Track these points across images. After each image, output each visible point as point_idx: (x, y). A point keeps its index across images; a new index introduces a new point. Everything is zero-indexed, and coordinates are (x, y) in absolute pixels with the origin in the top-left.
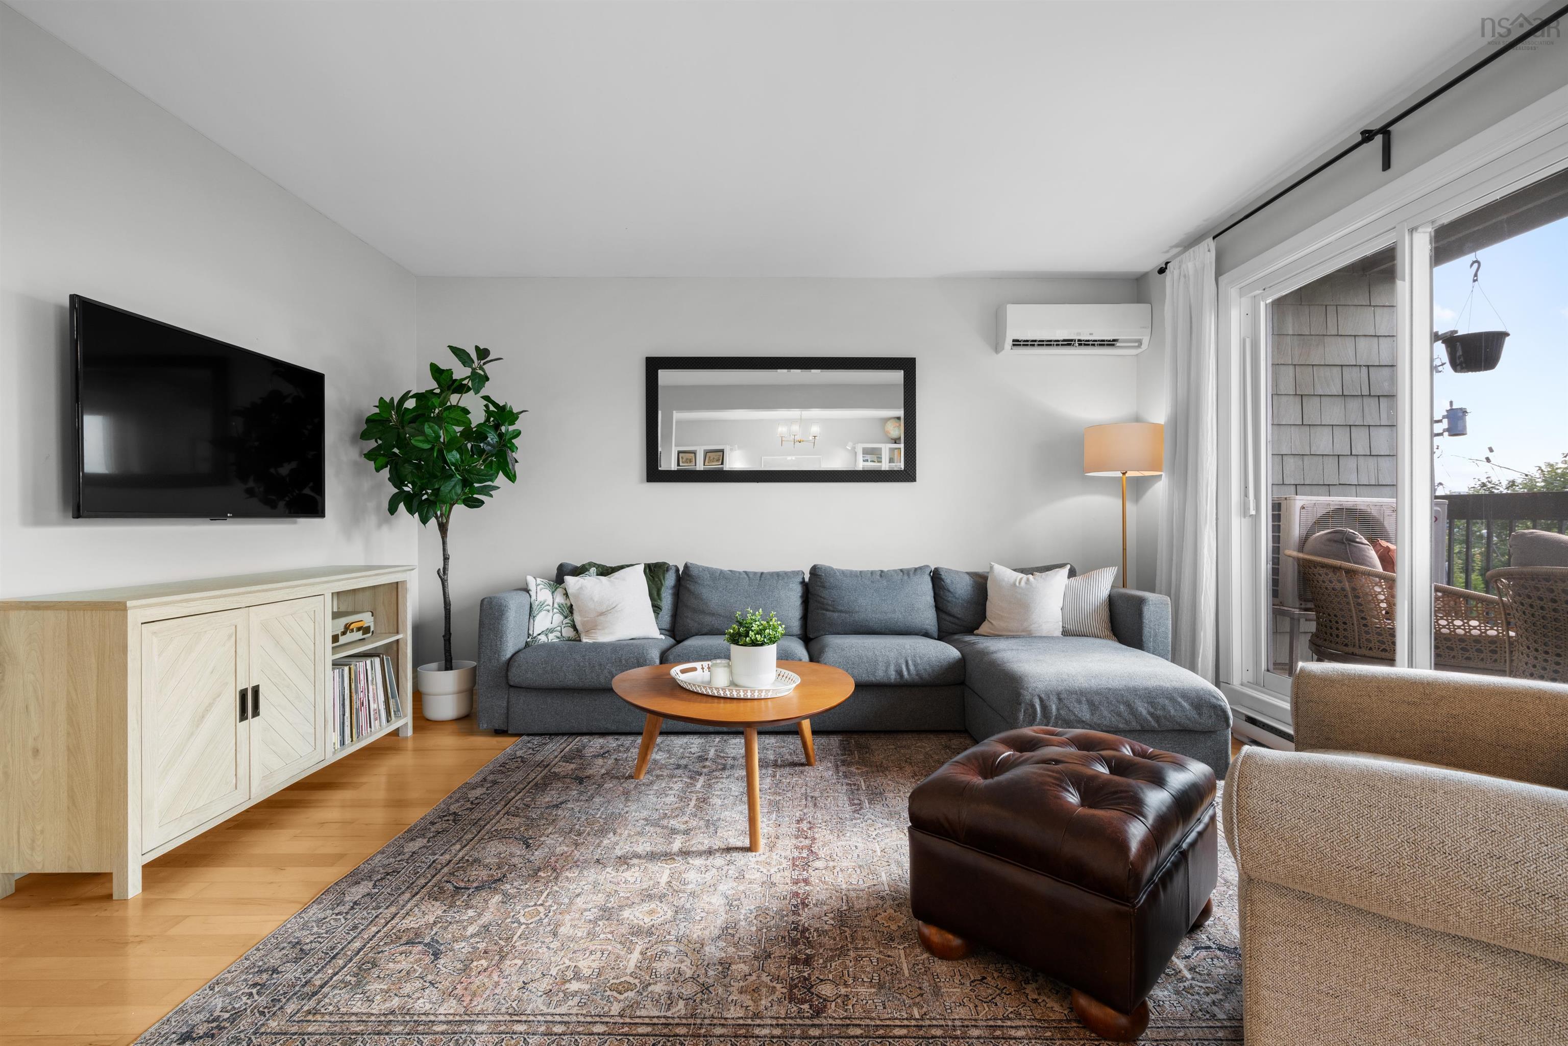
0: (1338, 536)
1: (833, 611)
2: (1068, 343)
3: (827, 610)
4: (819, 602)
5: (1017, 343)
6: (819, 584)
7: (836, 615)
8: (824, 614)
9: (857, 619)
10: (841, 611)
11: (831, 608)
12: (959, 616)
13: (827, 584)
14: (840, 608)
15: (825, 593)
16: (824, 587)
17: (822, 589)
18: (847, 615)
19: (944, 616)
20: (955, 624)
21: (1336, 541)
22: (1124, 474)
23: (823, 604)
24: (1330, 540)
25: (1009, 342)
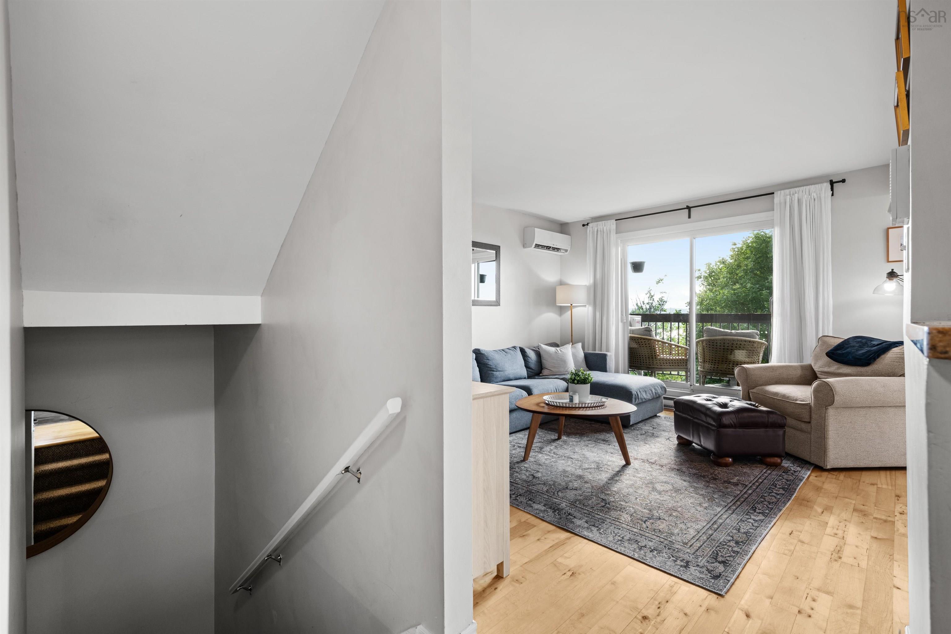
0: (648, 329)
1: (496, 371)
2: (548, 248)
3: (493, 371)
4: (488, 367)
5: (537, 246)
6: (485, 358)
7: (498, 373)
8: (492, 373)
9: (506, 374)
10: (500, 371)
11: (495, 370)
12: (533, 368)
13: (489, 358)
14: (499, 369)
15: (490, 363)
16: (488, 360)
17: (488, 361)
18: (503, 373)
19: (528, 370)
20: (531, 372)
21: (647, 331)
22: (571, 305)
23: (490, 368)
24: (645, 330)
25: (534, 246)
